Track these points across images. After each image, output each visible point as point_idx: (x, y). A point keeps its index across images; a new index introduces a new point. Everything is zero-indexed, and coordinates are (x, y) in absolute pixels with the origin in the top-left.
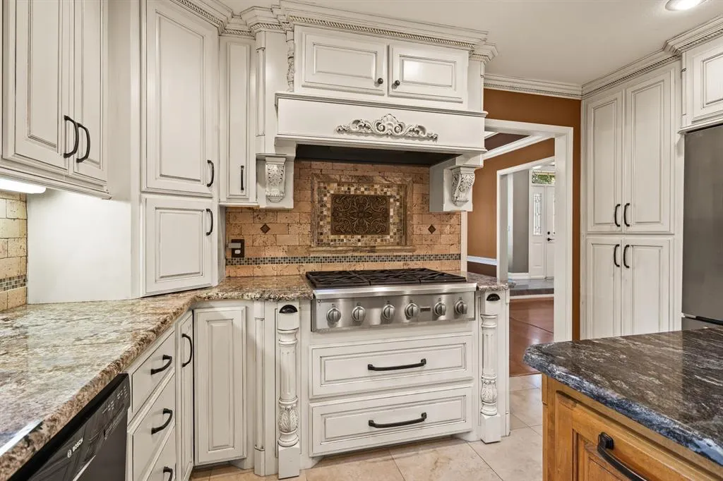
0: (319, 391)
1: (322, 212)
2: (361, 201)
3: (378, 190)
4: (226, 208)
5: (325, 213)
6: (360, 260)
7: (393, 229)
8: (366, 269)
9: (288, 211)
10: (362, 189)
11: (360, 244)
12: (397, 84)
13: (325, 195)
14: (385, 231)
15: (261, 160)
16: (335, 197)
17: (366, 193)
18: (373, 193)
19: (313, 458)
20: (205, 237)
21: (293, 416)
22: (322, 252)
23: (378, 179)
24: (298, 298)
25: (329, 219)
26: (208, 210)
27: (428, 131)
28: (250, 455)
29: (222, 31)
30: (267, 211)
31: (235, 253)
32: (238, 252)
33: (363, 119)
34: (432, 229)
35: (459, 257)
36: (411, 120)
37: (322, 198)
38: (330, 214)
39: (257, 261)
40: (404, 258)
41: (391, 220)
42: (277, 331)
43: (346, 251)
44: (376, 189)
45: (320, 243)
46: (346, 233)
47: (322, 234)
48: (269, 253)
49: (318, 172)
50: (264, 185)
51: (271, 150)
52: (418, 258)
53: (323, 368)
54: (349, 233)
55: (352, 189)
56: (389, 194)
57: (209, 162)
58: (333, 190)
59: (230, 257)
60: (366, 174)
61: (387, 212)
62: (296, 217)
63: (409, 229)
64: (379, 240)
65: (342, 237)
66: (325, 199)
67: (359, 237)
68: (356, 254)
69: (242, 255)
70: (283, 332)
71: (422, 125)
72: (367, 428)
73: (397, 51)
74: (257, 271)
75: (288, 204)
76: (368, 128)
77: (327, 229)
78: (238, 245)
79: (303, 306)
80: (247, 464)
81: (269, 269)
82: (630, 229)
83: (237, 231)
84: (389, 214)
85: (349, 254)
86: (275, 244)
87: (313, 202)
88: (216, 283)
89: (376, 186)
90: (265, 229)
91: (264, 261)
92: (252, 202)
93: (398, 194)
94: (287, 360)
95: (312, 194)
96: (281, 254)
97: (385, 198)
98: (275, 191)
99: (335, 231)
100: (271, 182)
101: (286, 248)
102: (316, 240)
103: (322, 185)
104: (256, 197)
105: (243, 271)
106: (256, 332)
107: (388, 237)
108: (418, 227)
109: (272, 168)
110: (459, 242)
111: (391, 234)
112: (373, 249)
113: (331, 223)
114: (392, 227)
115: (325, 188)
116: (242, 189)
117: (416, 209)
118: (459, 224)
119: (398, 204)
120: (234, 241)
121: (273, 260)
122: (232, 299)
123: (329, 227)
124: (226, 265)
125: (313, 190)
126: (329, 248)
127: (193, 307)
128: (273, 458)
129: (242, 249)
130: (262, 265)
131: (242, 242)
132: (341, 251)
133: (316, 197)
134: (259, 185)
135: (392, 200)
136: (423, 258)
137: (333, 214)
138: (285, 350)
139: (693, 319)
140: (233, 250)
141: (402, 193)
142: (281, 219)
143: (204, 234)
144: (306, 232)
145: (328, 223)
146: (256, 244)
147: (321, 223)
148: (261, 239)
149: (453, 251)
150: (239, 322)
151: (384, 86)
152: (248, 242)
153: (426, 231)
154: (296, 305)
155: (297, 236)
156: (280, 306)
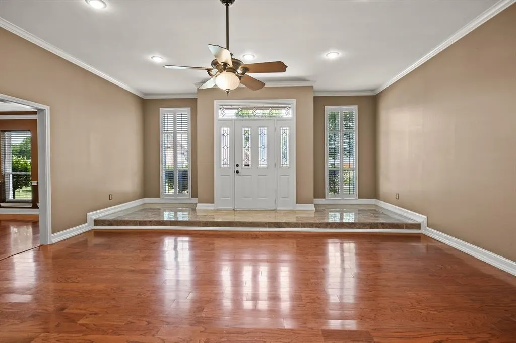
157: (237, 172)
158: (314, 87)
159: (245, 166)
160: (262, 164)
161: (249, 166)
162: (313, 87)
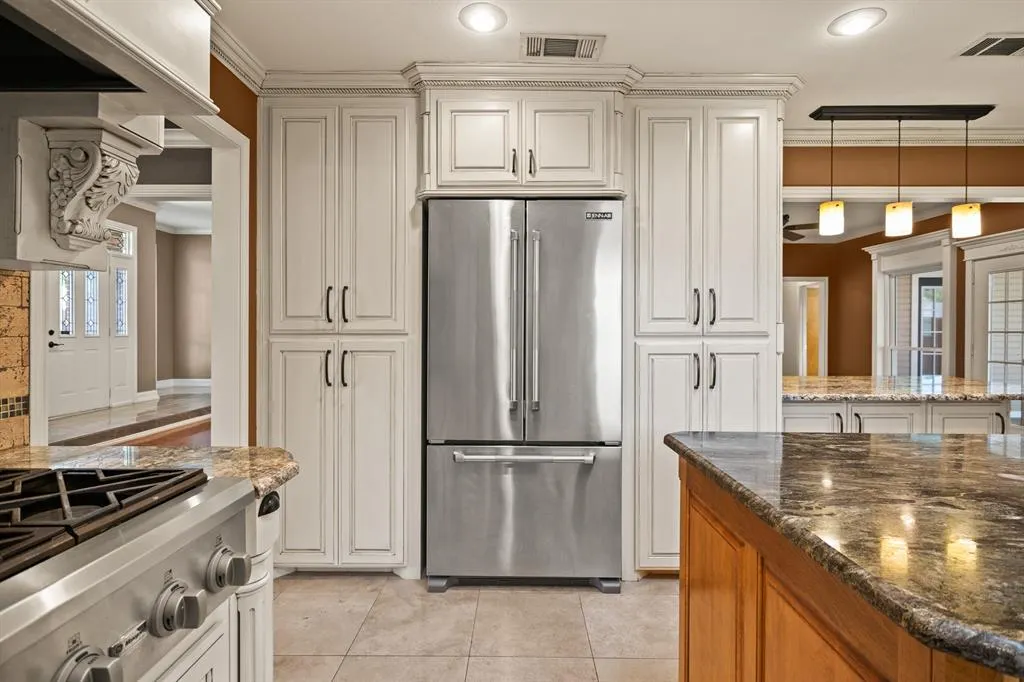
35: (23, 406)
82: (348, 326)
118: (26, 307)
139: (442, 444)
157: (51, 345)
158: (157, 216)
159: (63, 333)
160: (93, 328)
161: (68, 333)
162: (154, 214)
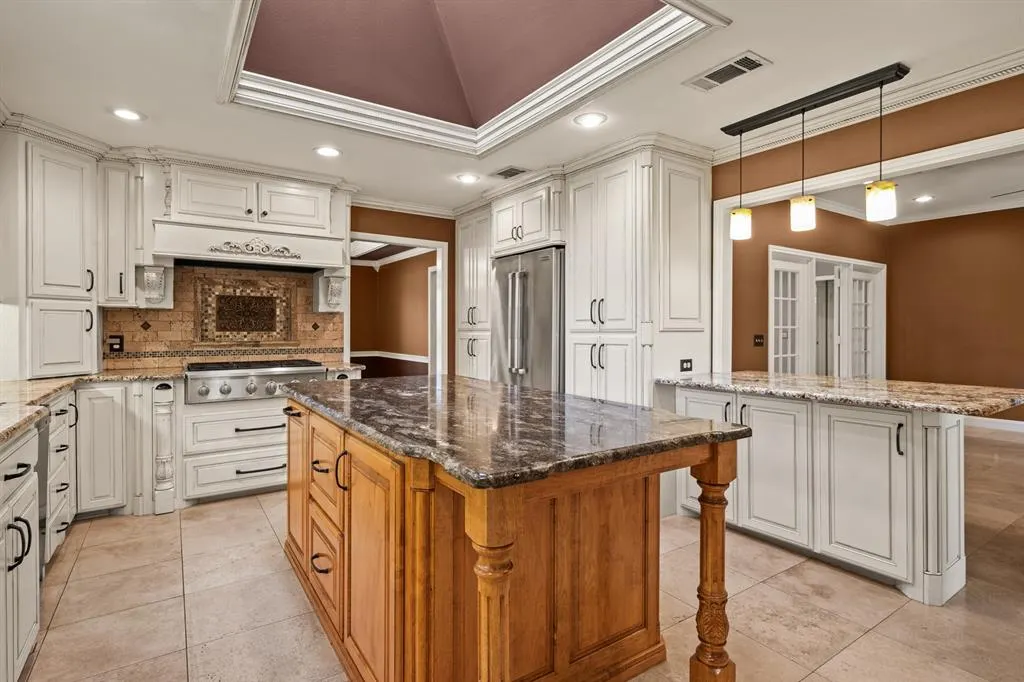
0: (192, 449)
1: (206, 311)
2: (247, 301)
3: (264, 291)
4: (103, 308)
5: (210, 312)
6: (244, 353)
7: (279, 327)
8: (250, 360)
9: (170, 310)
10: (248, 291)
11: (246, 340)
12: (265, 214)
13: (210, 296)
14: (272, 328)
15: (139, 269)
16: (220, 298)
17: (252, 294)
18: (259, 295)
19: (187, 500)
20: (85, 332)
21: (168, 467)
22: (205, 347)
23: (262, 282)
24: (172, 378)
25: (214, 318)
26: (88, 311)
27: (292, 251)
28: (129, 503)
29: (100, 159)
30: (147, 310)
31: (114, 348)
32: (116, 347)
33: (234, 242)
34: (315, 327)
35: (342, 350)
36: (277, 243)
37: (206, 299)
38: (214, 312)
39: (137, 355)
40: (289, 351)
41: (278, 319)
42: (154, 404)
43: (231, 346)
44: (262, 292)
45: (203, 338)
46: (232, 330)
47: (206, 330)
48: (149, 348)
49: (202, 276)
50: (143, 289)
51: (150, 261)
52: (302, 351)
53: (195, 432)
54: (234, 330)
55: (238, 291)
56: (275, 295)
57: (88, 271)
58: (218, 290)
59: (108, 351)
60: (250, 278)
61: (274, 311)
62: (179, 315)
63: (293, 326)
64: (265, 336)
65: (228, 333)
66: (210, 299)
67: (245, 333)
68: (240, 348)
69: (121, 349)
70: (159, 404)
71: (287, 247)
72: (235, 476)
73: (266, 188)
74: (137, 364)
75: (169, 304)
76: (238, 248)
77: (212, 326)
78: (118, 341)
79: (177, 385)
80: (127, 511)
81: (150, 362)
82: (475, 327)
83: (115, 328)
84: (275, 314)
85: (233, 348)
86: (157, 339)
87: (196, 302)
88: (95, 371)
89: (262, 289)
90: (146, 326)
91: (145, 355)
92: (131, 303)
93: (284, 296)
94: (163, 425)
95: (195, 295)
96: (163, 348)
97: (271, 299)
98: (155, 295)
99: (220, 328)
100: (150, 286)
101: (168, 344)
102: (199, 336)
103: (207, 287)
104: (134, 299)
105: (121, 364)
106: (135, 406)
107: (275, 333)
108: (303, 325)
109: (151, 276)
110: (342, 338)
111: (278, 330)
112: (257, 344)
113: (216, 321)
114: (278, 324)
115: (210, 290)
116: (121, 292)
117: (300, 309)
118: (342, 322)
119: (284, 304)
120: (111, 337)
121: (154, 354)
122: (112, 381)
123: (214, 324)
124: (104, 358)
125: (196, 292)
126: (212, 343)
127: (75, 388)
128: (151, 502)
129: (121, 344)
130: (142, 359)
131: (121, 338)
132: (224, 345)
133: (199, 297)
134: (138, 289)
135: (278, 301)
136: (307, 351)
137: (218, 313)
138: (161, 418)
140: (112, 345)
141: (288, 296)
142: (163, 317)
143: (84, 330)
144: (189, 329)
145: (213, 321)
146: (136, 340)
147: (206, 321)
148: (141, 335)
149: (336, 345)
150: (119, 399)
151: (254, 216)
152: (127, 338)
153: (309, 327)
154: (171, 383)
155: (181, 332)
156: (157, 384)
